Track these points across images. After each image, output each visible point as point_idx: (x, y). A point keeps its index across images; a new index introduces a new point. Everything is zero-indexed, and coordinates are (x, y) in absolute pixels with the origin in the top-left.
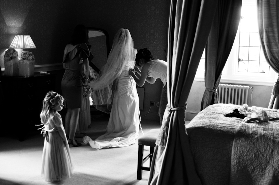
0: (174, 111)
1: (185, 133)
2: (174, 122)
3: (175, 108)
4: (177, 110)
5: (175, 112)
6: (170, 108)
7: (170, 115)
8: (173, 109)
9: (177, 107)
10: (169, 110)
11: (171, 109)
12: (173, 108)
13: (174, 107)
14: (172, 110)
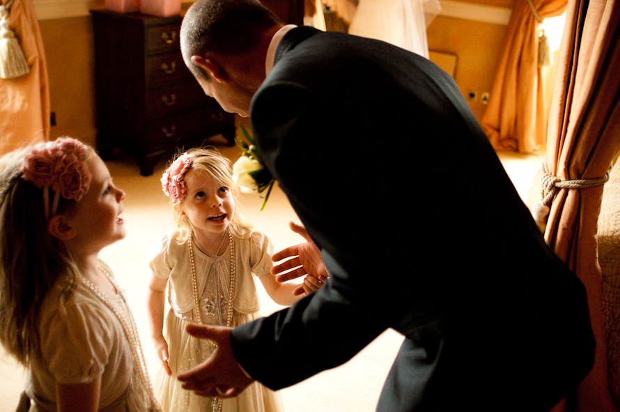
0: (567, 190)
1: (595, 266)
2: (564, 229)
3: (571, 181)
4: (579, 190)
5: (571, 194)
6: (553, 179)
7: (549, 204)
8: (564, 183)
9: (579, 178)
10: (549, 184)
11: (555, 182)
12: (563, 179)
13: (568, 178)
14: (558, 185)
